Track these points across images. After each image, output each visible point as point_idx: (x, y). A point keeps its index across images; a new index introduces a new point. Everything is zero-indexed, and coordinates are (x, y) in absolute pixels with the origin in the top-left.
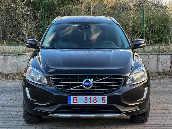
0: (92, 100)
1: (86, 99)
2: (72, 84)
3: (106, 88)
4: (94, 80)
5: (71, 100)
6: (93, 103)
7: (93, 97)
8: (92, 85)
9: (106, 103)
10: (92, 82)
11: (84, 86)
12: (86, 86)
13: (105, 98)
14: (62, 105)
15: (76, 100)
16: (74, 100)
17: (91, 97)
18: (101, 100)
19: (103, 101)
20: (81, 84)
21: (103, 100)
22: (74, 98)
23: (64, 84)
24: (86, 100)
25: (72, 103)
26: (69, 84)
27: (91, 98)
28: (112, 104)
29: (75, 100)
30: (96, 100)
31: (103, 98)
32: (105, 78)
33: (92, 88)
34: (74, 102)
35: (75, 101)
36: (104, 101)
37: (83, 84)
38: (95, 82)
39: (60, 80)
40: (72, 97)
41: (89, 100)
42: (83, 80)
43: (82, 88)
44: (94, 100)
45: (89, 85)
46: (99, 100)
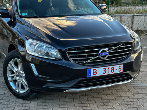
0: (110, 70)
1: (104, 69)
2: (88, 56)
3: (119, 56)
4: (109, 50)
5: (90, 73)
6: (110, 73)
7: (110, 67)
8: (108, 54)
9: (122, 71)
11: (100, 57)
12: (102, 57)
13: (121, 66)
14: (81, 79)
16: (93, 72)
18: (117, 69)
20: (97, 55)
21: (119, 69)
22: (93, 70)
23: (80, 57)
24: (105, 71)
25: (92, 76)
26: (85, 56)
27: (109, 68)
28: (126, 71)
29: (95, 72)
30: (113, 69)
31: (119, 66)
32: (119, 47)
33: (108, 57)
34: (93, 75)
36: (120, 70)
37: (100, 55)
38: (110, 51)
39: (75, 53)
40: (92, 70)
41: (107, 70)
42: (100, 50)
43: (99, 58)
44: (112, 69)
45: (105, 55)
46: (116, 69)
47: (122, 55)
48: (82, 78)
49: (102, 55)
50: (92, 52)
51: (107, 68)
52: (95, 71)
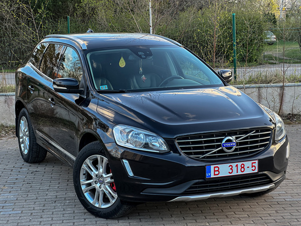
0: (239, 168)
1: (231, 167)
2: (207, 147)
3: (252, 148)
4: (237, 138)
5: (210, 172)
6: (240, 173)
7: (239, 164)
8: (235, 145)
9: (256, 171)
10: (234, 141)
11: (224, 148)
12: (227, 148)
13: (255, 163)
14: (198, 181)
15: (218, 171)
16: (215, 171)
17: (237, 163)
18: (250, 167)
19: (252, 168)
20: (219, 146)
21: (252, 166)
22: (215, 167)
23: (195, 148)
24: (231, 169)
25: (212, 176)
26: (201, 148)
27: (237, 166)
28: (262, 171)
29: (216, 171)
30: (243, 167)
31: (252, 163)
32: (251, 134)
33: (236, 150)
34: (215, 175)
35: (217, 173)
36: (254, 168)
37: (223, 146)
38: (238, 141)
39: (188, 143)
40: (212, 167)
41: (235, 169)
42: (223, 139)
44: (242, 167)
45: (231, 146)
46: (248, 167)
47: (256, 147)
48: (199, 179)
49: (226, 146)
50: (212, 141)
51: (234, 165)
52: (216, 169)
